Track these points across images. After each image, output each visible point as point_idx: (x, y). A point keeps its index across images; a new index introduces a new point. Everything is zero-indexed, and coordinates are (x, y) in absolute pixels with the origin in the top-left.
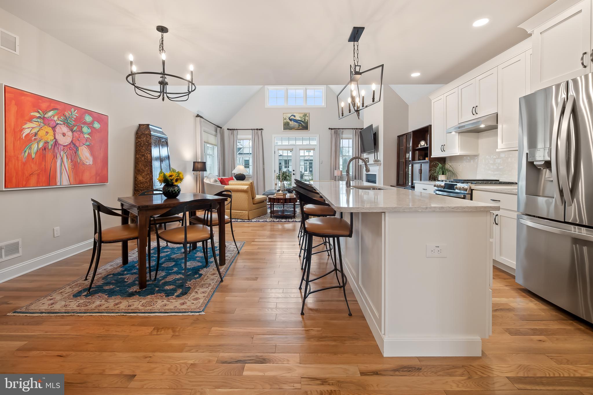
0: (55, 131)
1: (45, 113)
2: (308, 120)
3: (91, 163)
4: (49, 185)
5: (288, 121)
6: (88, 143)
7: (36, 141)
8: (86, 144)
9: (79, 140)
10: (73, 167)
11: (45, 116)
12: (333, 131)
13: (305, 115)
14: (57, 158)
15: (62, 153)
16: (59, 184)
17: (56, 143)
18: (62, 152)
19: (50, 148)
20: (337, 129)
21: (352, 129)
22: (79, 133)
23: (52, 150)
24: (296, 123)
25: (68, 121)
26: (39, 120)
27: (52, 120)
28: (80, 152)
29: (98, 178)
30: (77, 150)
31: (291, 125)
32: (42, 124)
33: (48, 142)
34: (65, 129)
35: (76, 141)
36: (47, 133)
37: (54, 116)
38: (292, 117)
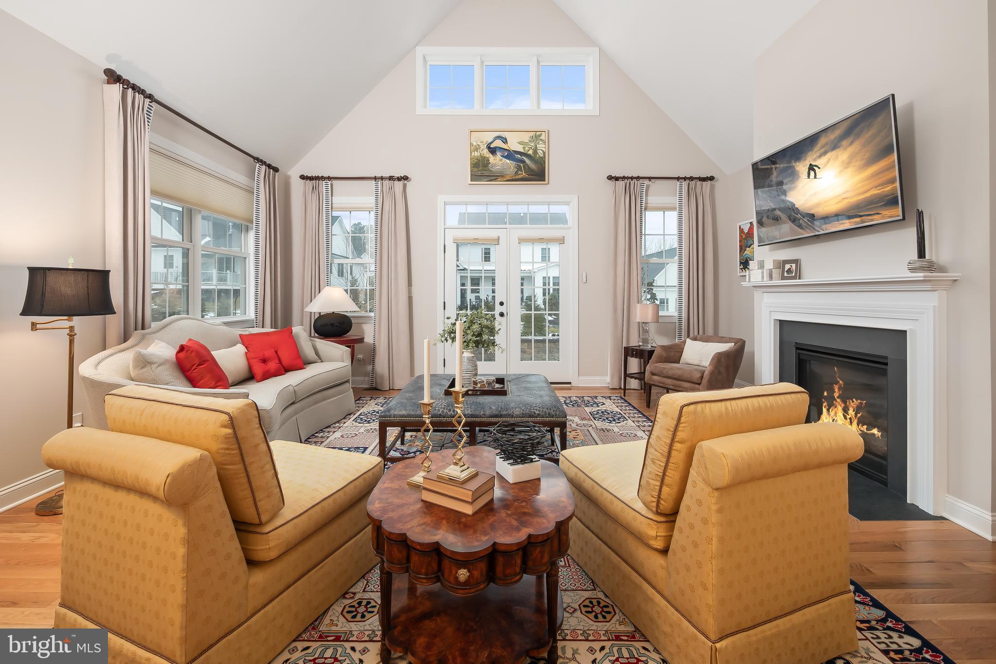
2: (544, 153)
5: (486, 153)
12: (621, 183)
13: (536, 137)
20: (632, 178)
21: (678, 179)
24: (508, 161)
31: (495, 165)
38: (498, 143)
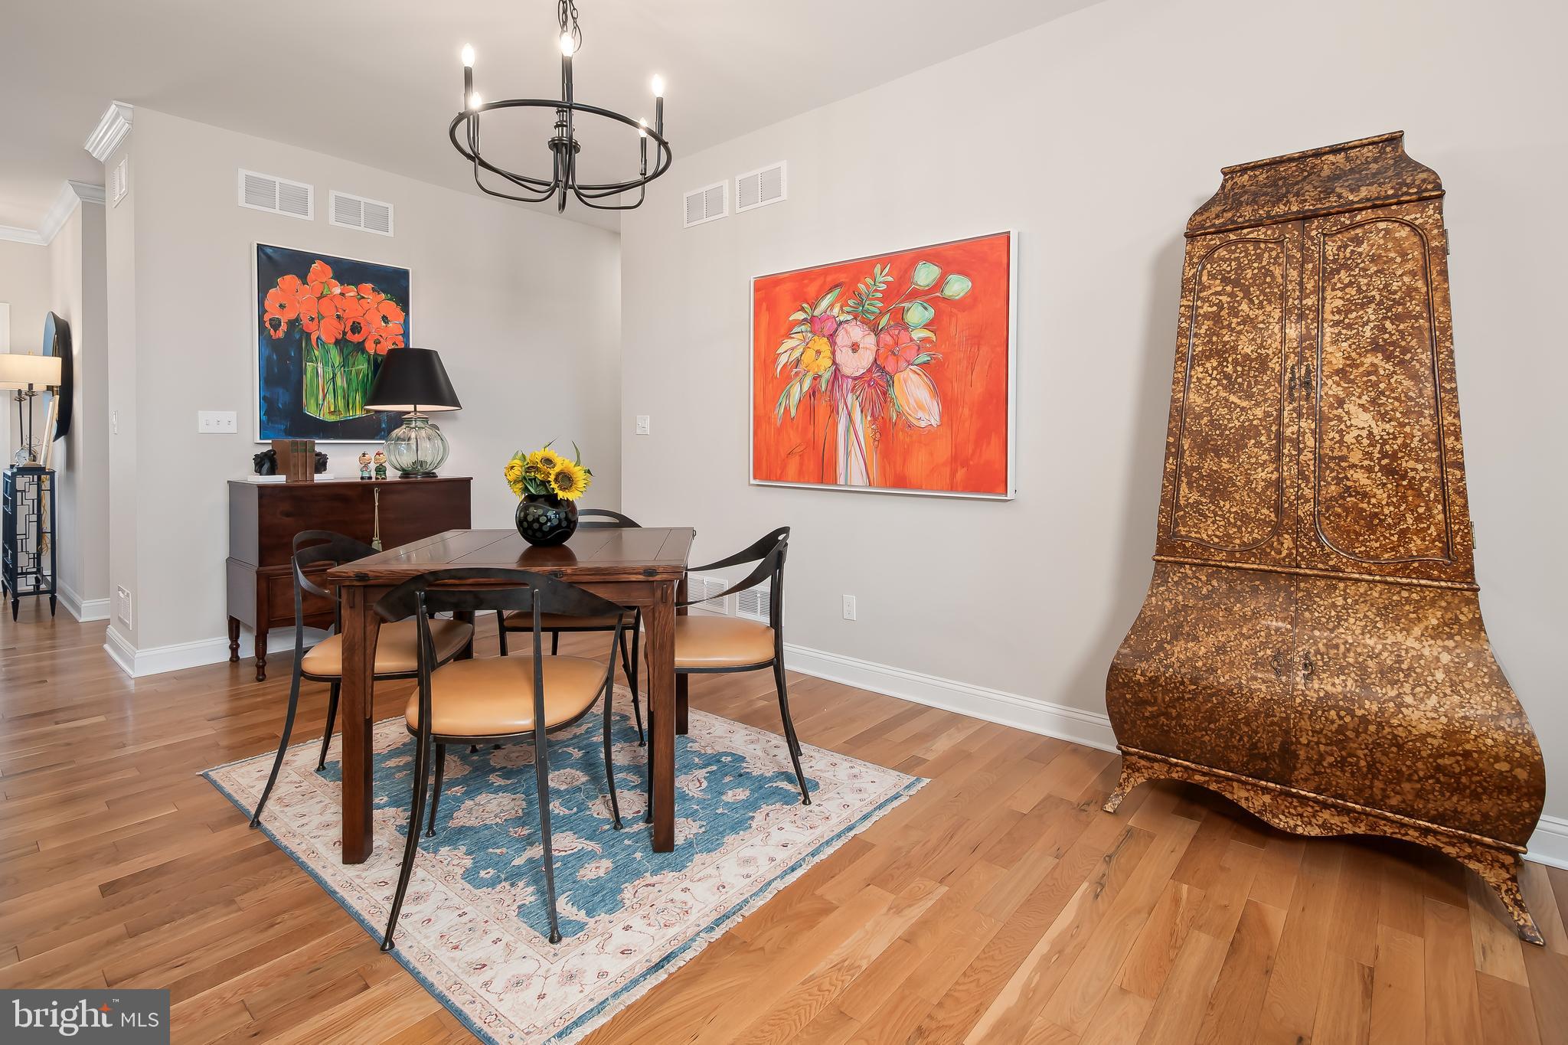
0: (836, 343)
1: (813, 306)
3: (935, 420)
4: (822, 482)
6: (924, 358)
7: (798, 379)
8: (917, 362)
9: (894, 354)
10: (878, 435)
11: (816, 313)
14: (838, 413)
15: (850, 398)
16: (841, 480)
17: (837, 373)
18: (850, 395)
19: (823, 389)
22: (897, 332)
23: (828, 393)
25: (866, 306)
26: (803, 328)
27: (828, 318)
28: (896, 392)
29: (961, 473)
30: (890, 383)
32: (809, 335)
33: (820, 376)
34: (856, 332)
35: (887, 357)
36: (818, 352)
37: (832, 306)
